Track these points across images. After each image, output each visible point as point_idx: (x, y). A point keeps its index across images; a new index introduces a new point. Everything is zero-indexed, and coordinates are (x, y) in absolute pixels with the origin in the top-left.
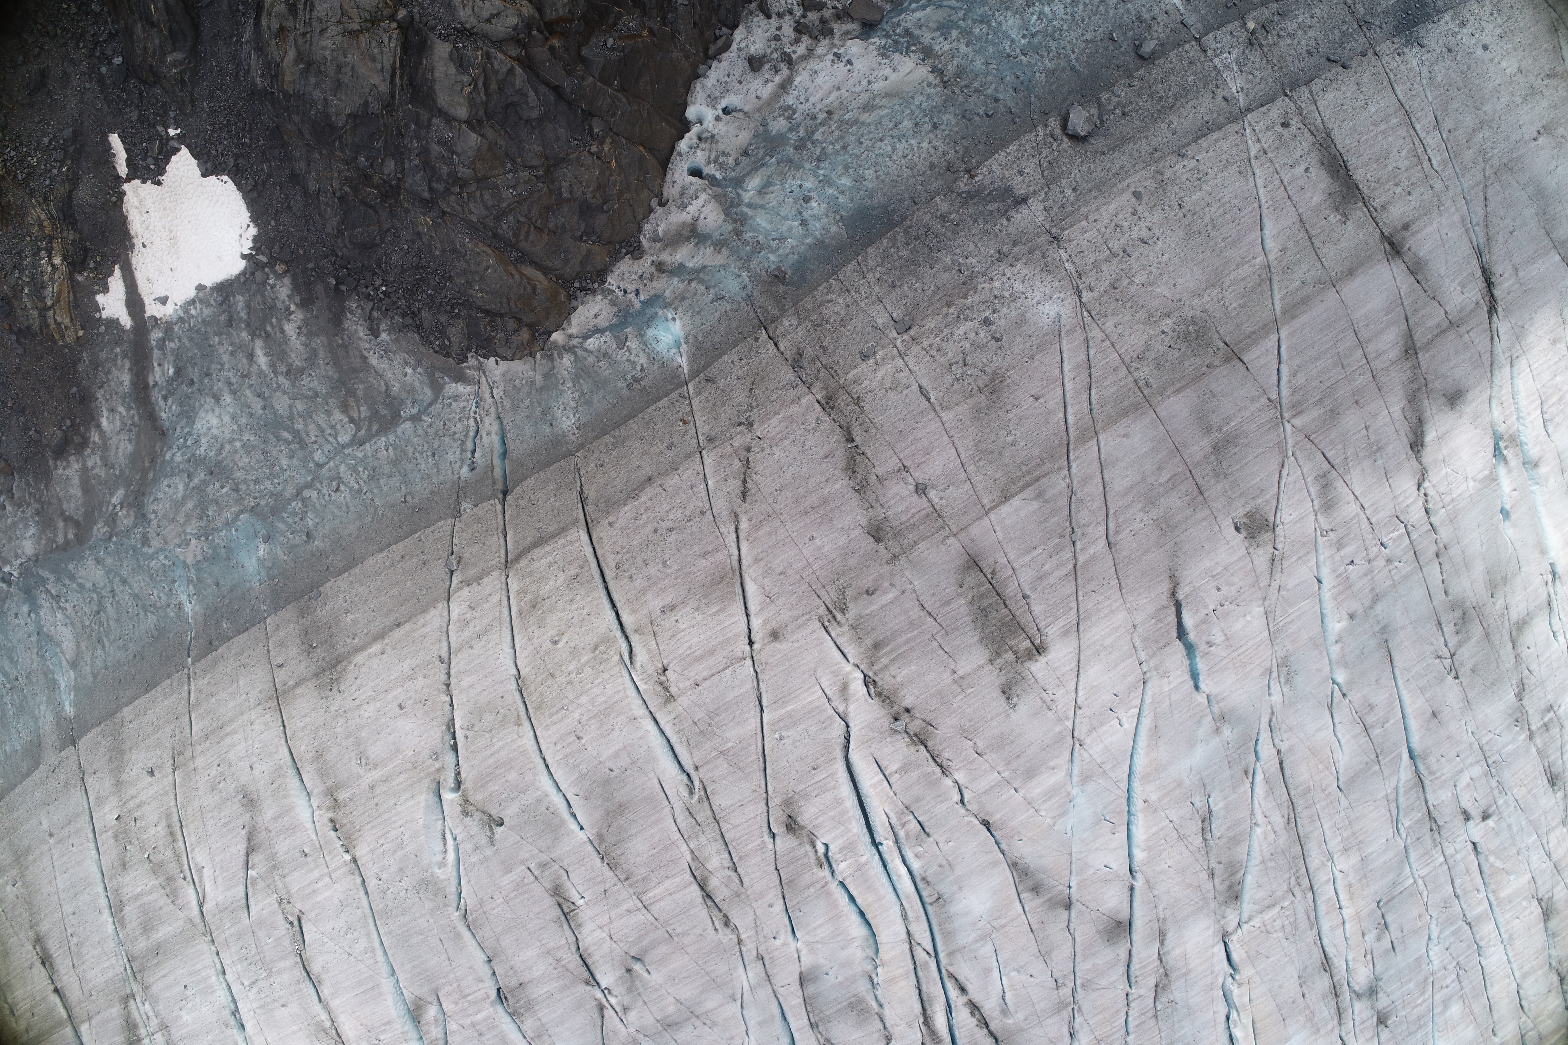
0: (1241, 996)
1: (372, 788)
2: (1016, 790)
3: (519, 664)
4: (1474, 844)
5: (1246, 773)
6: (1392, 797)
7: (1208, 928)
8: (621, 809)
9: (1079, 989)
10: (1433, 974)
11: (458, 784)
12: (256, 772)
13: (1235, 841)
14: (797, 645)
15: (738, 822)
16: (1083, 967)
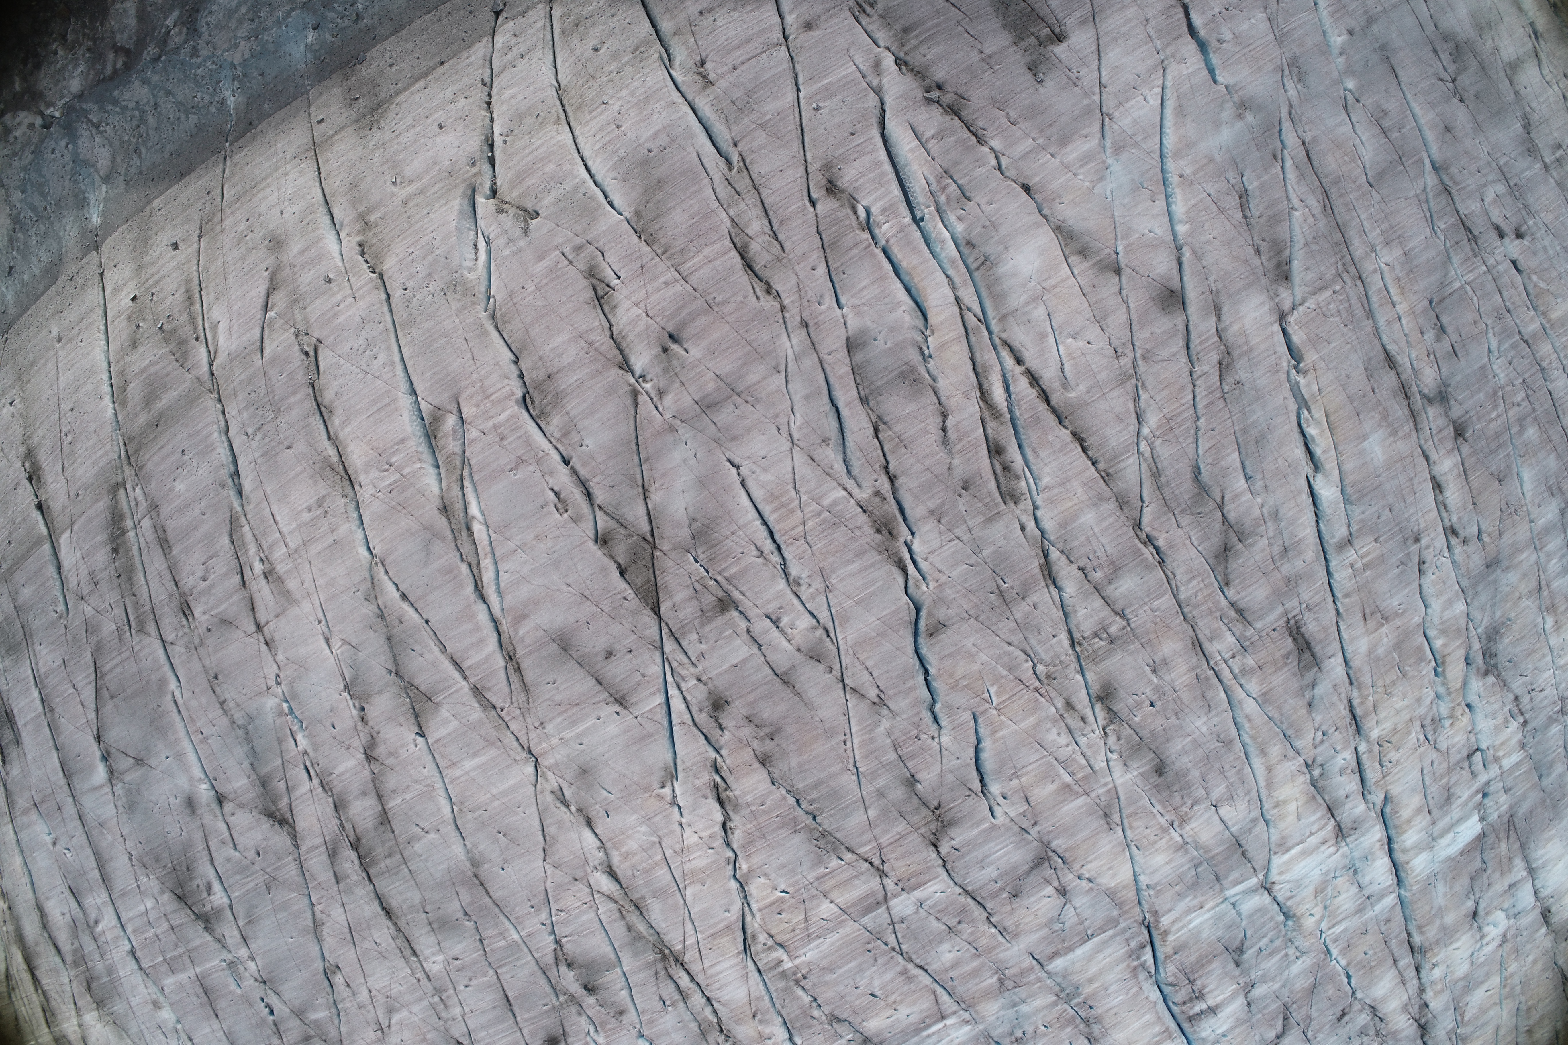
0: (1308, 385)
1: (405, 202)
2: (1052, 155)
3: (559, 77)
4: (1514, 263)
5: (1275, 157)
6: (1423, 197)
7: (1263, 304)
8: (660, 184)
9: (1140, 362)
10: (1502, 388)
11: (494, 192)
12: (286, 216)
13: (1275, 220)
14: (830, 30)
15: (778, 186)
16: (1141, 336)
